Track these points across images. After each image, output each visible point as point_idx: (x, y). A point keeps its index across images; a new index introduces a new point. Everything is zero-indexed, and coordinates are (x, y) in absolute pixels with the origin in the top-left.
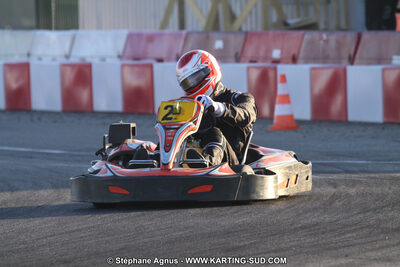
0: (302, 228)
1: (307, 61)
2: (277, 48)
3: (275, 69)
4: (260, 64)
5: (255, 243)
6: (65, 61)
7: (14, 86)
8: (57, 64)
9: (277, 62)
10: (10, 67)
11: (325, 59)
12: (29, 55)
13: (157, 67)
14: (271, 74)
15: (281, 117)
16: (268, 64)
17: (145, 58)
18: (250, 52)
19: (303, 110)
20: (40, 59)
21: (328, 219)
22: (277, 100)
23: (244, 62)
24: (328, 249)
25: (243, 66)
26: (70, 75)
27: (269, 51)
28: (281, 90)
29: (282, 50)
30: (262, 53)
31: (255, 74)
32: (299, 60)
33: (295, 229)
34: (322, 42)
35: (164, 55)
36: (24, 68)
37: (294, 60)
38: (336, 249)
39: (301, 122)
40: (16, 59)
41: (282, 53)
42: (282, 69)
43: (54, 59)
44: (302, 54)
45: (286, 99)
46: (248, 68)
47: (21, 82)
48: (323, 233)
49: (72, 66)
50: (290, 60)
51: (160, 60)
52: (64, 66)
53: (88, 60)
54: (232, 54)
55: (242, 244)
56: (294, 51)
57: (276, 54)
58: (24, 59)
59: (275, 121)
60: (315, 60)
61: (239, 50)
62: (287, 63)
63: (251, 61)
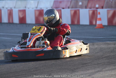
0: (104, 57)
1: (106, 8)
2: (97, 4)
3: (97, 11)
4: (92, 9)
5: (91, 62)
6: (36, 9)
7: (21, 16)
8: (34, 10)
9: (97, 8)
10: (20, 11)
11: (111, 7)
12: (25, 7)
13: (63, 10)
14: (96, 12)
15: (99, 25)
16: (95, 9)
17: (59, 8)
18: (89, 5)
19: (105, 22)
20: (29, 8)
21: (112, 55)
22: (98, 19)
23: (88, 8)
24: (112, 63)
25: (88, 10)
26: (37, 13)
27: (95, 5)
28: (99, 16)
29: (99, 4)
30: (93, 6)
31: (91, 12)
32: (104, 8)
33: (103, 58)
34: (110, 2)
35: (64, 7)
36: (24, 11)
37: (102, 8)
38: (115, 63)
39: (105, 26)
40: (22, 9)
41: (99, 6)
42: (99, 10)
43: (33, 8)
44: (104, 6)
45: (100, 19)
46: (89, 10)
47: (23, 15)
48: (111, 59)
49: (38, 10)
50: (101, 8)
51: (63, 8)
52: (35, 10)
53: (43, 9)
54: (84, 6)
55: (87, 62)
56: (102, 5)
57: (97, 6)
58: (24, 9)
59: (97, 26)
60: (108, 7)
61: (86, 5)
62: (100, 8)
63: (90, 8)
